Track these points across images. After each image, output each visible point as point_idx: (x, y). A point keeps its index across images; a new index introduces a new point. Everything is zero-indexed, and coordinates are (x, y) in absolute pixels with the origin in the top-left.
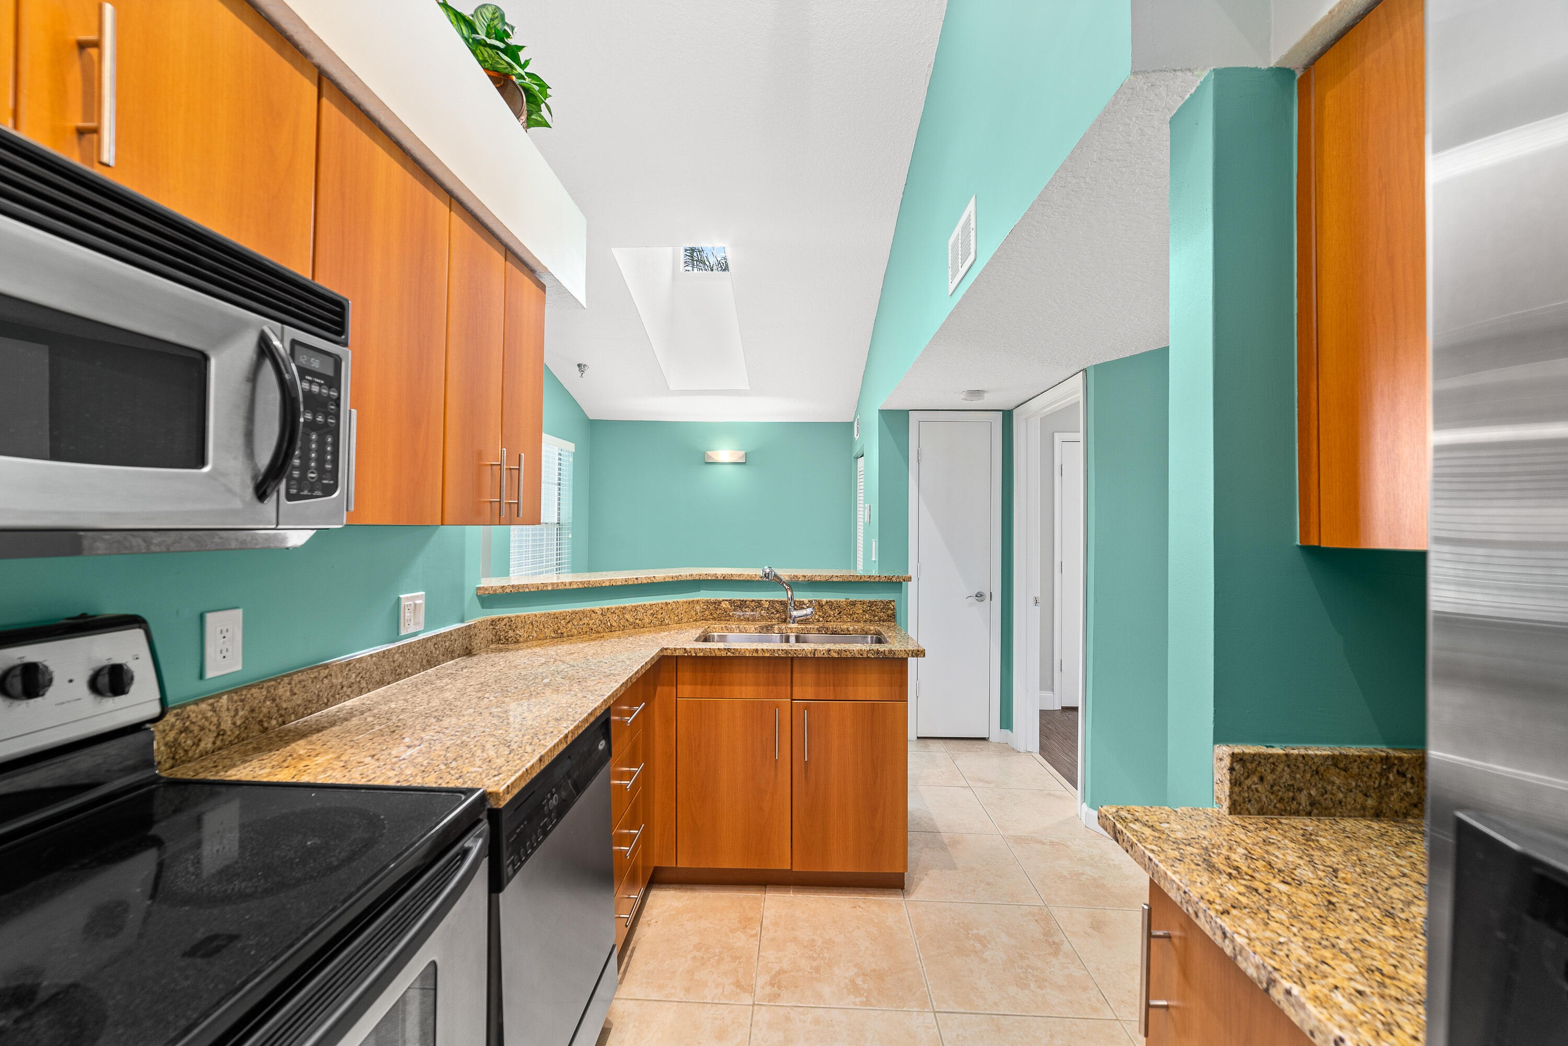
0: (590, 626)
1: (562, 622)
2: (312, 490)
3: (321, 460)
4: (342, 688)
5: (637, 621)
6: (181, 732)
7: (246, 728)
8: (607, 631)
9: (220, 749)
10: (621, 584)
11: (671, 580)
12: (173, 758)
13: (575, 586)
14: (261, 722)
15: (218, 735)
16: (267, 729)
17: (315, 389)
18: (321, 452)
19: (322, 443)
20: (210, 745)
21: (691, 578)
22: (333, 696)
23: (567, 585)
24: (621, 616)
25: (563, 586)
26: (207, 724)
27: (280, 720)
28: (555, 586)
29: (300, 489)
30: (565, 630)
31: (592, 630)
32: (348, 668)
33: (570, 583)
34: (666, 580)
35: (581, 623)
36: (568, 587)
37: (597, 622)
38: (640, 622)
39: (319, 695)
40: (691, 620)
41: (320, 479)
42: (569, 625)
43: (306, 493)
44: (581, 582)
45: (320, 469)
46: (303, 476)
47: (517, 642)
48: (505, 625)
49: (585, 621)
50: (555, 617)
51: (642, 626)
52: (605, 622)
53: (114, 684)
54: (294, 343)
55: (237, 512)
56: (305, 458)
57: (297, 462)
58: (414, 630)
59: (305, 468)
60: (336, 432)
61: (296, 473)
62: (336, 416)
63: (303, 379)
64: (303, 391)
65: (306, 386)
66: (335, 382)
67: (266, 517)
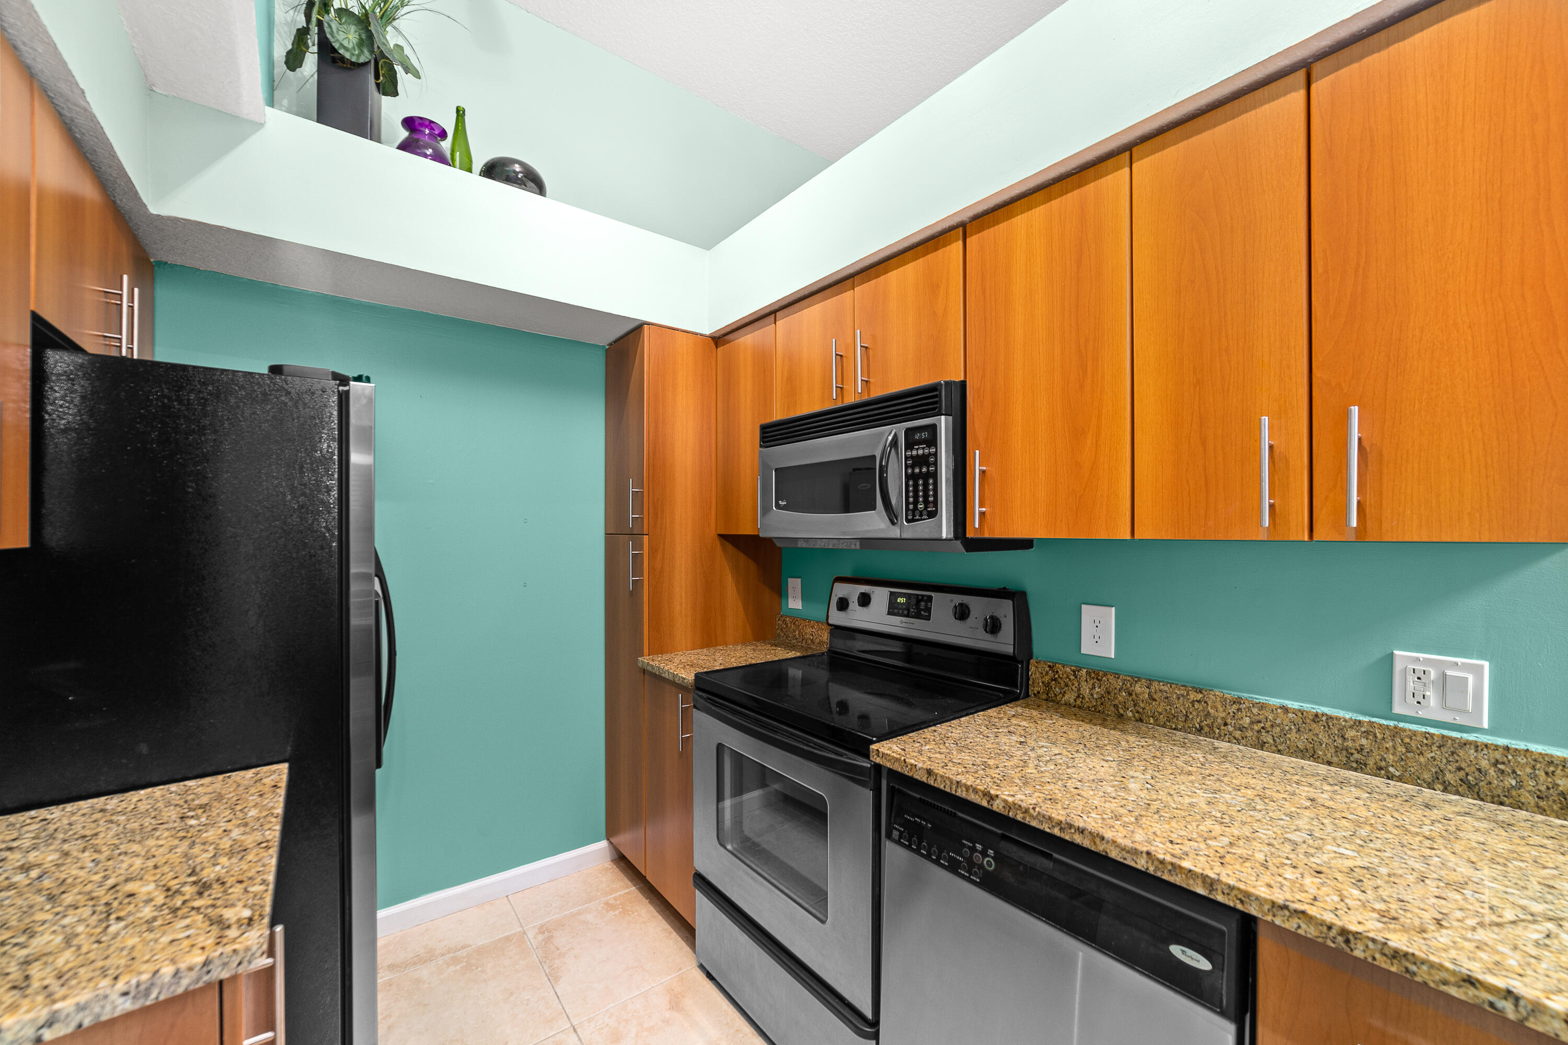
2: (921, 515)
3: (926, 496)
4: (1226, 724)
6: (1052, 680)
7: (1102, 704)
9: (1079, 707)
12: (1047, 694)
14: (1116, 706)
15: (1078, 697)
16: (1122, 715)
17: (920, 452)
18: (926, 490)
19: (926, 485)
20: (1072, 701)
22: (1211, 727)
26: (1070, 683)
27: (1137, 715)
29: (914, 515)
32: (1235, 707)
39: (1187, 716)
41: (926, 508)
43: (917, 517)
45: (926, 502)
46: (915, 508)
53: (993, 626)
54: (908, 431)
55: (882, 530)
56: (916, 497)
57: (911, 500)
58: (1447, 717)
59: (916, 503)
60: (935, 475)
61: (911, 507)
62: (935, 464)
63: (912, 450)
64: (912, 457)
65: (914, 453)
66: (932, 441)
67: (895, 532)
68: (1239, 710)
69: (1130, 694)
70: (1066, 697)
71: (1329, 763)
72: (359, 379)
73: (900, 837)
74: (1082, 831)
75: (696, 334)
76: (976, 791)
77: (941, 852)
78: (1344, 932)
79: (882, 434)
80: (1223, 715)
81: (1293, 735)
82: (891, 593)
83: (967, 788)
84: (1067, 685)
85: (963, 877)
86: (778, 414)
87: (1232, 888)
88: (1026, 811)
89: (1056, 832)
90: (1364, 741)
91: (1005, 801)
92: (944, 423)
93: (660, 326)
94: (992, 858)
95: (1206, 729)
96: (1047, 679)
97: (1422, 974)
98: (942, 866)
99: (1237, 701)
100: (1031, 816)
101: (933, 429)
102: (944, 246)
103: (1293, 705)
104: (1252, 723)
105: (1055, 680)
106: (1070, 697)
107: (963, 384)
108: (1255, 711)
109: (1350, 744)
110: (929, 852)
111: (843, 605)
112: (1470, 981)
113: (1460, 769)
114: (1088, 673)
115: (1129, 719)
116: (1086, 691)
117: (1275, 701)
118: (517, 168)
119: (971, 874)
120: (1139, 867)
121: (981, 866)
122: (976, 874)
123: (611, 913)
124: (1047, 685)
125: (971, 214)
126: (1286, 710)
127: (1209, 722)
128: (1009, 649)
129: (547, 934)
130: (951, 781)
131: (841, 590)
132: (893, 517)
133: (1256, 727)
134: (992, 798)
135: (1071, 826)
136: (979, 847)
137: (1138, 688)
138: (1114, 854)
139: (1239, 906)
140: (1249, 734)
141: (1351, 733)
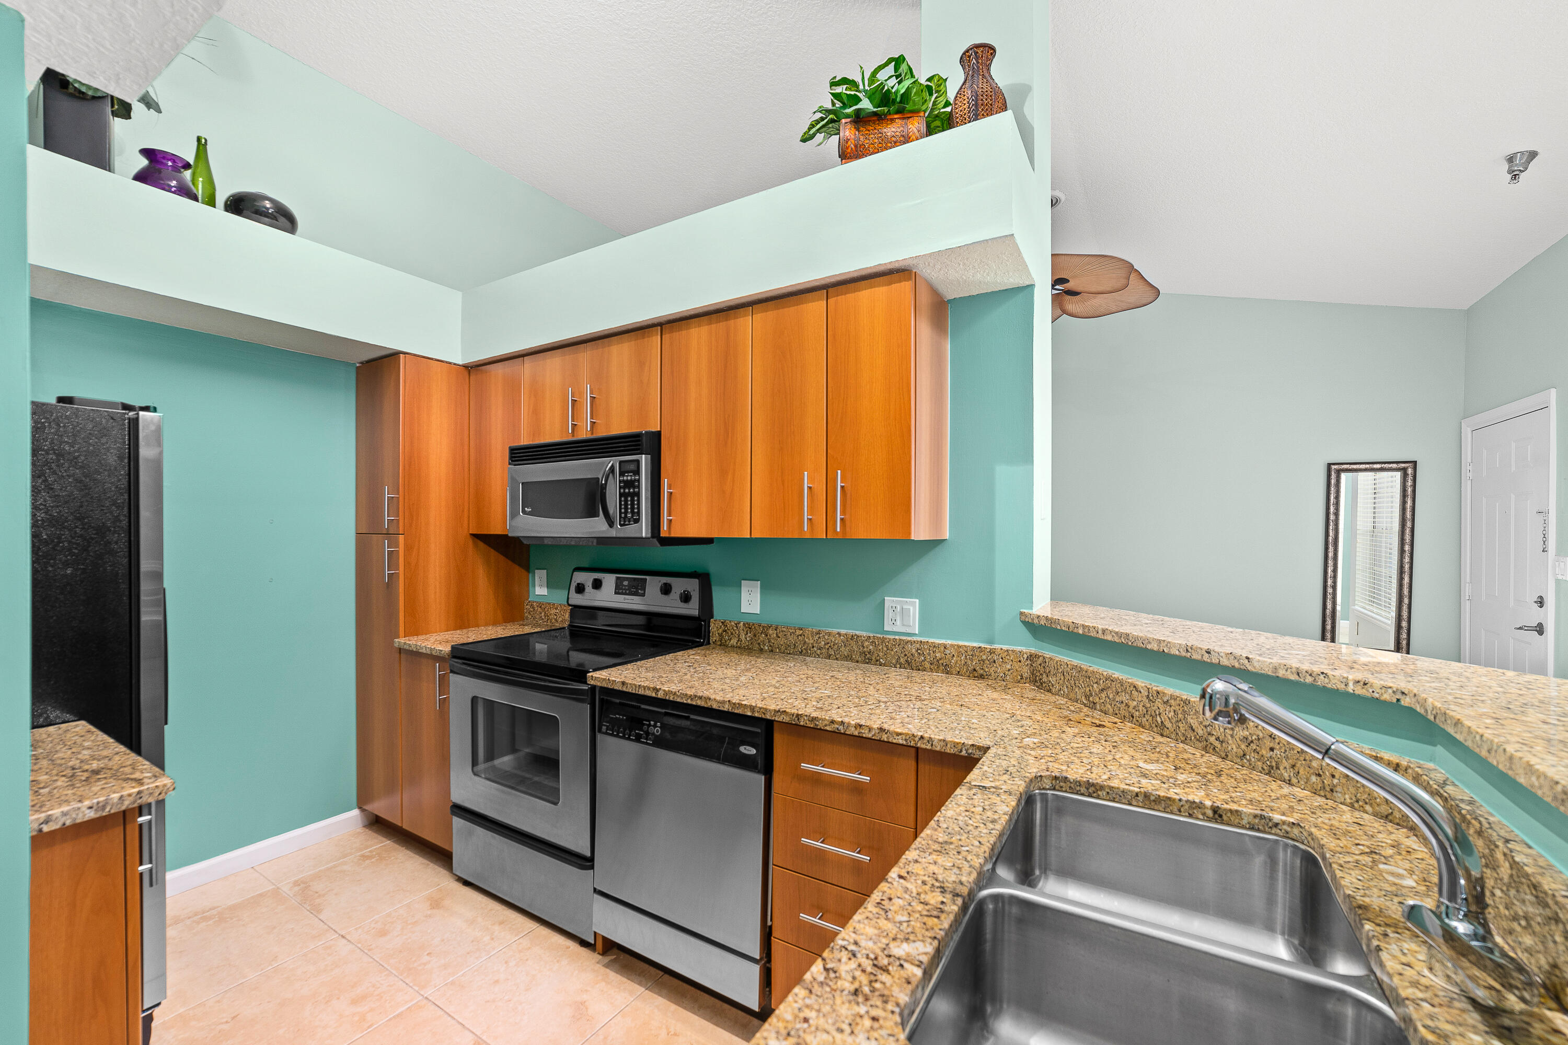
0: (1130, 709)
1: (1095, 686)
2: (629, 521)
3: (633, 508)
4: (813, 647)
5: (1212, 739)
7: (751, 643)
8: (1155, 729)
9: (739, 647)
10: (1177, 653)
11: (1293, 677)
12: (721, 641)
13: (1109, 638)
15: (738, 641)
17: (629, 478)
18: (632, 504)
19: (632, 501)
20: (735, 644)
21: (1359, 691)
23: (1100, 632)
24: (1180, 716)
25: (1095, 633)
26: (734, 633)
28: (1086, 630)
29: (625, 522)
30: (1097, 700)
31: (1133, 717)
33: (1104, 631)
34: (1281, 673)
35: (1118, 699)
36: (1100, 636)
37: (1141, 708)
38: (1217, 744)
40: (1368, 808)
41: (632, 516)
42: (1103, 695)
43: (627, 523)
44: (1117, 633)
45: (633, 512)
46: (626, 516)
47: (1049, 691)
48: (1040, 665)
49: (1124, 697)
50: (1087, 676)
51: (1223, 755)
52: (1153, 713)
53: (686, 598)
54: (621, 462)
55: (603, 532)
56: (626, 508)
57: (623, 510)
58: (903, 630)
59: (626, 513)
60: (638, 494)
61: (623, 515)
62: (639, 487)
63: (624, 476)
64: (623, 481)
65: (625, 478)
66: (637, 472)
67: (613, 533)
68: (819, 637)
69: (767, 636)
70: (732, 641)
71: (857, 662)
72: (146, 409)
73: (607, 729)
74: (700, 698)
75: (450, 363)
76: (649, 688)
77: (631, 731)
78: (798, 715)
79: (603, 463)
80: (812, 641)
81: (843, 649)
82: (618, 578)
83: (644, 687)
84: (732, 634)
85: (643, 743)
86: (524, 441)
87: (760, 708)
88: (675, 693)
89: (689, 701)
90: (871, 647)
91: (664, 691)
92: (644, 459)
93: (415, 355)
94: (660, 727)
95: (804, 651)
96: (720, 631)
97: (820, 725)
98: (632, 740)
99: (818, 633)
100: (678, 696)
101: (638, 462)
102: (648, 337)
103: (843, 631)
104: (825, 644)
105: (725, 631)
106: (734, 642)
107: (658, 434)
108: (826, 637)
109: (865, 649)
110: (624, 735)
111: (580, 589)
112: (833, 722)
113: (906, 655)
114: (744, 624)
115: (766, 651)
116: (743, 637)
117: (836, 631)
118: (268, 204)
119: (647, 739)
120: (725, 709)
121: (653, 734)
122: (650, 739)
123: (367, 862)
124: (721, 635)
125: (665, 319)
126: (839, 634)
127: (805, 647)
128: (695, 613)
129: (302, 885)
130: (635, 685)
131: (580, 577)
132: (611, 524)
133: (827, 647)
134: (657, 690)
135: (696, 696)
136: (652, 723)
137: (770, 632)
138: (715, 706)
139: (763, 716)
140: (824, 651)
141: (866, 644)
